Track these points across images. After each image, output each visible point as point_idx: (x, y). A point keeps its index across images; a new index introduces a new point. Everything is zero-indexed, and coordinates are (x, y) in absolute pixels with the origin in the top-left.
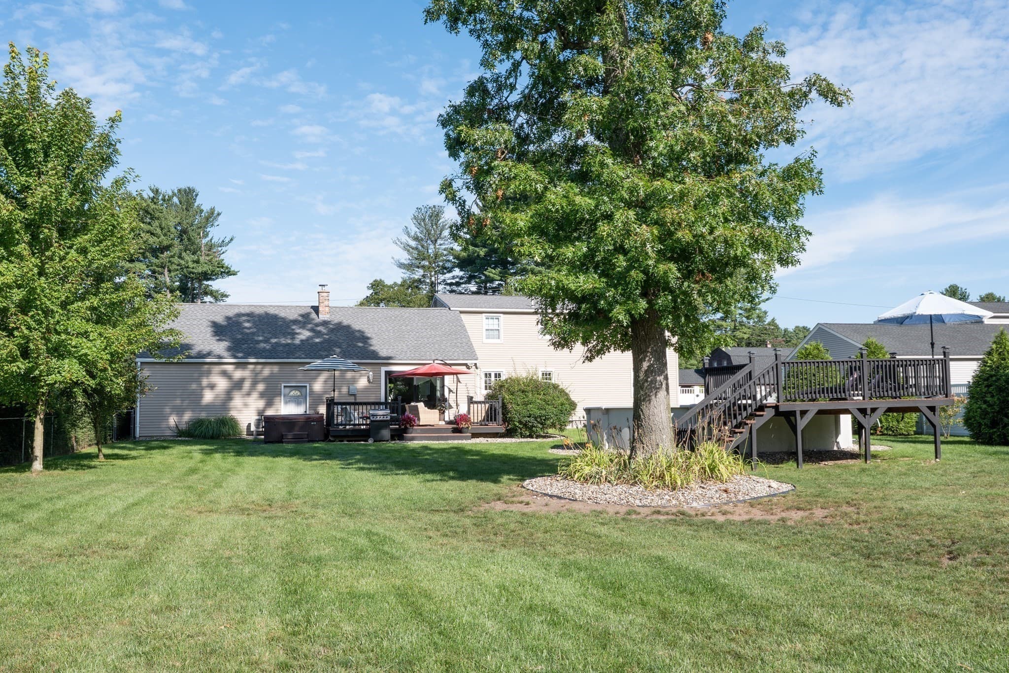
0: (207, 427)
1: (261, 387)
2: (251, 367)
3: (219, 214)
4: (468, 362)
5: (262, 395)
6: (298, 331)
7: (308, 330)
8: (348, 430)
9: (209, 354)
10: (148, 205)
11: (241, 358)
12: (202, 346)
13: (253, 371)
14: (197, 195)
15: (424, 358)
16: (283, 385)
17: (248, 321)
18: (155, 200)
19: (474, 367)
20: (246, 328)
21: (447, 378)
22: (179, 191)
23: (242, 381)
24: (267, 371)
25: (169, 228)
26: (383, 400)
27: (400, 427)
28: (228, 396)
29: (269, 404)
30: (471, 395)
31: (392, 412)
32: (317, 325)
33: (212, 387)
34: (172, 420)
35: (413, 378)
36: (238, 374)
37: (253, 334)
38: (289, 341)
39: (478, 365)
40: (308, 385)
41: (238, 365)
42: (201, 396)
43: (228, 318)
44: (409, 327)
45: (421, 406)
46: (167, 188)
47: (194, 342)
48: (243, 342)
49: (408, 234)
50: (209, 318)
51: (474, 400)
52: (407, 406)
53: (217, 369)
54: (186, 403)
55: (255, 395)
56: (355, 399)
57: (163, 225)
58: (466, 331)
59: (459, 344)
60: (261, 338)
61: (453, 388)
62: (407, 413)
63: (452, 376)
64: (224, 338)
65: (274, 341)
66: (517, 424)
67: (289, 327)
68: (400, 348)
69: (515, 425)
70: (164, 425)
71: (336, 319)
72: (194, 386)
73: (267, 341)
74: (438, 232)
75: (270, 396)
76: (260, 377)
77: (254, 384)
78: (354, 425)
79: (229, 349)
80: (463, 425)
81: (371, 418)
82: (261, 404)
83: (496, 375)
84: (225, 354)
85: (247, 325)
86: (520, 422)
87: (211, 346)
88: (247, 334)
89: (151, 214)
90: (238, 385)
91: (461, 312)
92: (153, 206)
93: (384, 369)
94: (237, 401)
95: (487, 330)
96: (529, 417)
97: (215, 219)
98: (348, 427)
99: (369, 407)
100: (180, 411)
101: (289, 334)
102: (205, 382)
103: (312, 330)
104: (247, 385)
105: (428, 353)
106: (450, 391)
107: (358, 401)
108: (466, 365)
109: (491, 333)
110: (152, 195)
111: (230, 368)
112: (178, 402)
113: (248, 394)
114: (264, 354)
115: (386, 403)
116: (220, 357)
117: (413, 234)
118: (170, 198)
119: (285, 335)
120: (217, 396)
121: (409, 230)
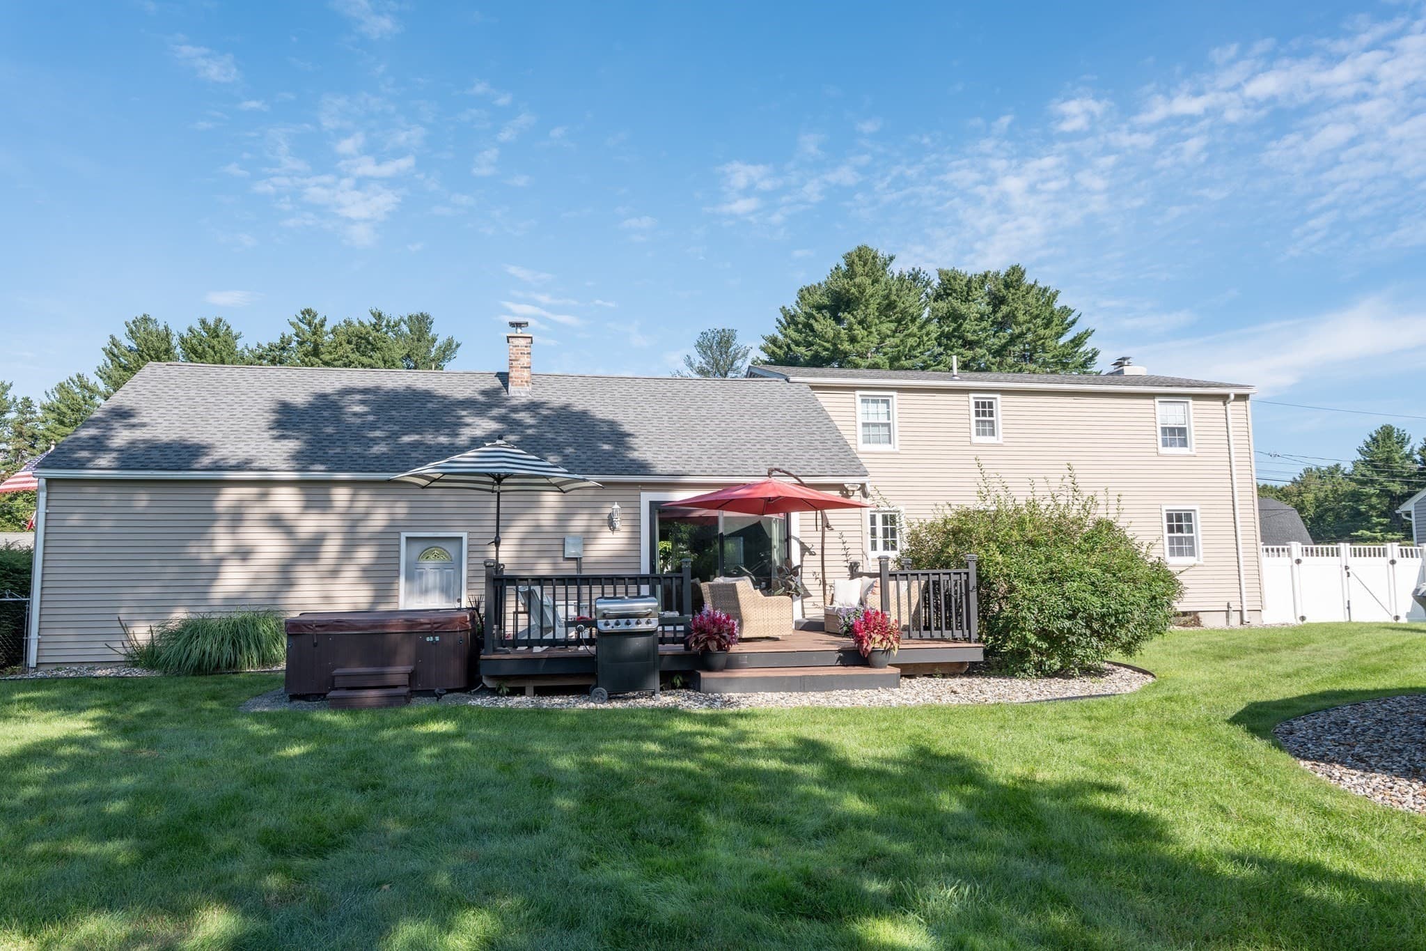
3: (458, 346)
4: (847, 481)
6: (468, 420)
7: (494, 419)
8: (536, 660)
10: (368, 333)
14: (431, 323)
15: (741, 472)
16: (404, 535)
17: (363, 402)
18: (377, 327)
19: (858, 493)
21: (795, 516)
22: (410, 317)
25: (393, 361)
26: (645, 570)
27: (687, 648)
30: (854, 559)
31: (667, 606)
32: (515, 409)
35: (716, 519)
39: (869, 489)
40: (465, 535)
44: (704, 412)
45: (744, 586)
46: (394, 312)
49: (691, 365)
51: (860, 570)
52: (704, 586)
56: (579, 569)
57: (386, 358)
58: (828, 417)
59: (817, 443)
61: (813, 541)
62: (708, 606)
63: (811, 515)
66: (1032, 638)
68: (684, 450)
69: (1024, 641)
71: (556, 398)
78: (554, 643)
80: (875, 643)
81: (601, 623)
83: (885, 518)
86: (1043, 634)
89: (373, 345)
91: (814, 387)
92: (374, 334)
93: (647, 497)
95: (865, 425)
96: (1069, 617)
97: (454, 351)
98: (537, 649)
99: (597, 590)
103: (501, 419)
105: (750, 461)
106: (804, 549)
107: (585, 573)
108: (840, 487)
109: (873, 431)
110: (374, 321)
115: (652, 579)
117: (697, 365)
118: (397, 324)
119: (438, 428)
121: (692, 360)
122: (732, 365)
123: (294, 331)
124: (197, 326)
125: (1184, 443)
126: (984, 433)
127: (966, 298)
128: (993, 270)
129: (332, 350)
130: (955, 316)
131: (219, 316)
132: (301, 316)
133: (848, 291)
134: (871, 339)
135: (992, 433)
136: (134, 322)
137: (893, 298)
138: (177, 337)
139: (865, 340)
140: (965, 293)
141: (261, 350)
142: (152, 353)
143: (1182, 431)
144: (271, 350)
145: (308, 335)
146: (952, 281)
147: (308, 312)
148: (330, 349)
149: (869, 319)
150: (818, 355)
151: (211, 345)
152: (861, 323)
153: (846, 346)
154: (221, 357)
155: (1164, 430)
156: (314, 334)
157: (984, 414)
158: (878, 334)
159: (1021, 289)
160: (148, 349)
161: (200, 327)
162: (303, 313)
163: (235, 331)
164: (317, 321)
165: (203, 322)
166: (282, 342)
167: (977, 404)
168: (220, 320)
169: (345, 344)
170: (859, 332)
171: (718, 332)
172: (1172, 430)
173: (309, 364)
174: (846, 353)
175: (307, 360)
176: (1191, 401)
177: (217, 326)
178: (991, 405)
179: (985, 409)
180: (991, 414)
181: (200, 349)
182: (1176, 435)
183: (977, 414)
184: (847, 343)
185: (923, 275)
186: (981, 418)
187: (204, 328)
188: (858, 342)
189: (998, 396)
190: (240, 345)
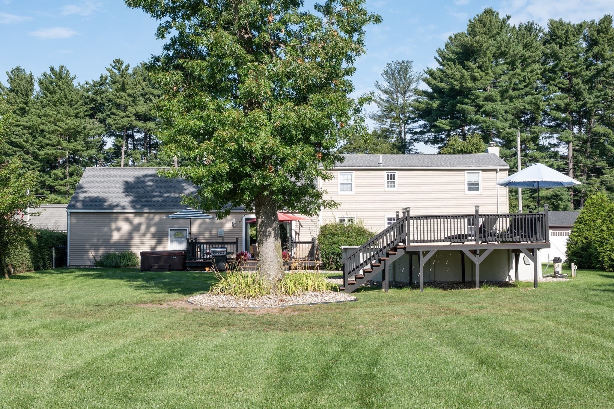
0: (112, 259)
1: (153, 230)
2: (146, 215)
5: (154, 236)
9: (117, 206)
11: (140, 209)
12: (114, 200)
13: (147, 218)
16: (169, 229)
20: (149, 186)
21: (293, 223)
23: (140, 225)
24: (157, 218)
26: (243, 240)
28: (130, 236)
29: (159, 242)
33: (118, 229)
34: (91, 254)
36: (137, 220)
37: (153, 190)
38: (177, 195)
40: (187, 229)
41: (136, 214)
42: (111, 236)
43: (138, 178)
47: (109, 197)
48: (145, 196)
49: (380, 88)
50: (123, 179)
53: (122, 216)
54: (100, 242)
55: (149, 236)
56: (223, 240)
60: (157, 193)
61: (298, 231)
64: (131, 194)
65: (166, 195)
67: (180, 184)
70: (85, 257)
72: (106, 229)
73: (161, 195)
74: (407, 85)
75: (159, 237)
76: (153, 222)
77: (148, 227)
78: (204, 259)
79: (132, 202)
81: (212, 254)
82: (153, 242)
84: (128, 206)
85: (150, 183)
87: (121, 200)
88: (149, 190)
90: (136, 228)
93: (245, 217)
94: (136, 240)
95: (341, 184)
98: (201, 260)
100: (96, 247)
101: (179, 190)
102: (113, 226)
104: (143, 228)
106: (295, 232)
107: (225, 241)
109: (345, 186)
111: (131, 216)
112: (95, 241)
113: (144, 235)
114: (156, 206)
116: (124, 208)
117: (383, 88)
119: (176, 190)
120: (122, 237)
121: (380, 84)
122: (408, 87)
123: (109, 74)
124: (49, 72)
125: (477, 189)
126: (391, 187)
127: (565, 43)
128: (588, 20)
129: (134, 87)
130: (555, 56)
131: (61, 64)
132: (113, 64)
133: (472, 45)
134: (488, 78)
135: (394, 186)
136: (12, 72)
137: (503, 49)
138: (38, 80)
139: (484, 78)
140: (564, 39)
141: (88, 86)
142: (23, 92)
143: (477, 184)
144: (94, 86)
145: (118, 77)
146: (556, 30)
147: (118, 61)
148: (132, 86)
149: (485, 64)
150: (453, 89)
151: (58, 85)
152: (480, 67)
153: (470, 84)
154: (65, 93)
155: (469, 184)
156: (122, 76)
157: (391, 179)
158: (494, 74)
159: (610, 33)
160: (21, 90)
161: (50, 72)
162: (115, 62)
163: (72, 74)
164: (123, 67)
165: (52, 69)
166: (101, 80)
167: (388, 175)
168: (62, 67)
169: (141, 82)
170: (478, 73)
171: (399, 63)
172: (473, 184)
173: (120, 97)
174: (470, 88)
175: (118, 94)
176: (481, 172)
177: (61, 72)
178: (394, 175)
179: (391, 177)
180: (394, 179)
181: (51, 87)
182: (474, 186)
183: (388, 179)
184: (470, 82)
185: (536, 26)
186: (390, 181)
187: (53, 73)
188: (478, 80)
189: (397, 172)
190: (75, 83)
